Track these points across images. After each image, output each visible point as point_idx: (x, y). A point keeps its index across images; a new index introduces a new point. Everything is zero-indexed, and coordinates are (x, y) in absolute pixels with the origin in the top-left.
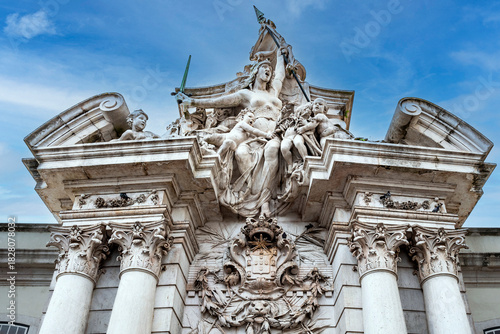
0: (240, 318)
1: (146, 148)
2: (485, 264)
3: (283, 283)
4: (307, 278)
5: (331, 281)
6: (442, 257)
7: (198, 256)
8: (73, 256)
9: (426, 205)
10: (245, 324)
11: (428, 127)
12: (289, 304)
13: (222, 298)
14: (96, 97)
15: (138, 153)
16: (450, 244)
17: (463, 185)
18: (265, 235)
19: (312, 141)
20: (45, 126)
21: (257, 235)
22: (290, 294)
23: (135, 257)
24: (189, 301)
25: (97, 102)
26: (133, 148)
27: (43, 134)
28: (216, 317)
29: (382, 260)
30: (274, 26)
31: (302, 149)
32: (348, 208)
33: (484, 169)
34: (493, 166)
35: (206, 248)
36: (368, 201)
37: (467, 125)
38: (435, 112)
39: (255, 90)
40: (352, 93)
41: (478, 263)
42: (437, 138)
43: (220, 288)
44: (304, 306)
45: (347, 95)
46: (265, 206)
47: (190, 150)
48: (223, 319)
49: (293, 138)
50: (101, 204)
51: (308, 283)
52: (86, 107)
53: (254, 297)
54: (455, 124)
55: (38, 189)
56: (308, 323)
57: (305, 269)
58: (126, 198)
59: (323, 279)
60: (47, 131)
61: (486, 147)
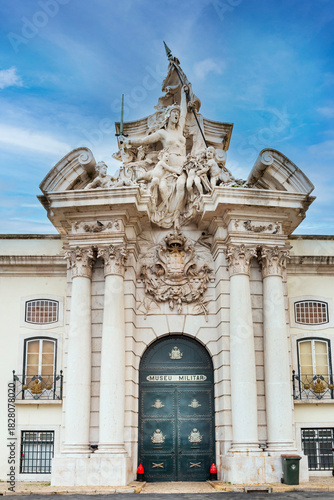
0: (166, 297)
1: (110, 194)
2: (301, 263)
3: (188, 274)
4: (201, 271)
5: (214, 272)
6: (275, 264)
7: (140, 256)
8: (79, 265)
9: (270, 228)
10: (168, 299)
11: (277, 171)
12: (191, 287)
13: (155, 283)
14: (75, 151)
15: (106, 197)
16: (281, 255)
17: (293, 214)
18: (178, 244)
19: (205, 180)
20: (49, 176)
21: (173, 244)
22: (191, 280)
23: (112, 266)
24: (138, 285)
25: (76, 154)
26: (102, 194)
27: (49, 181)
28: (153, 295)
29: (242, 267)
30: (178, 62)
31: (200, 187)
32: (226, 226)
33: (308, 201)
34: (314, 198)
35: (144, 249)
36: (237, 226)
37: (301, 172)
38: (282, 160)
39: (169, 129)
40: (231, 126)
41: (297, 262)
42: (281, 180)
43: (154, 277)
44: (199, 288)
45: (228, 127)
46: (177, 221)
47: (136, 195)
48: (157, 297)
49: (194, 178)
50: (87, 229)
51: (201, 274)
52: (69, 159)
53: (172, 283)
54: (293, 170)
55: (49, 216)
56: (201, 298)
57: (200, 264)
58: (102, 225)
59: (210, 271)
60: (50, 179)
61: (310, 189)
